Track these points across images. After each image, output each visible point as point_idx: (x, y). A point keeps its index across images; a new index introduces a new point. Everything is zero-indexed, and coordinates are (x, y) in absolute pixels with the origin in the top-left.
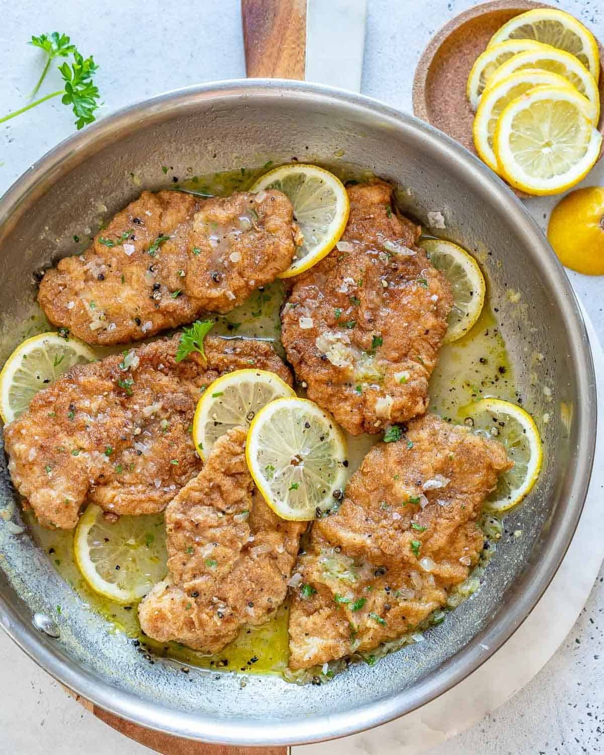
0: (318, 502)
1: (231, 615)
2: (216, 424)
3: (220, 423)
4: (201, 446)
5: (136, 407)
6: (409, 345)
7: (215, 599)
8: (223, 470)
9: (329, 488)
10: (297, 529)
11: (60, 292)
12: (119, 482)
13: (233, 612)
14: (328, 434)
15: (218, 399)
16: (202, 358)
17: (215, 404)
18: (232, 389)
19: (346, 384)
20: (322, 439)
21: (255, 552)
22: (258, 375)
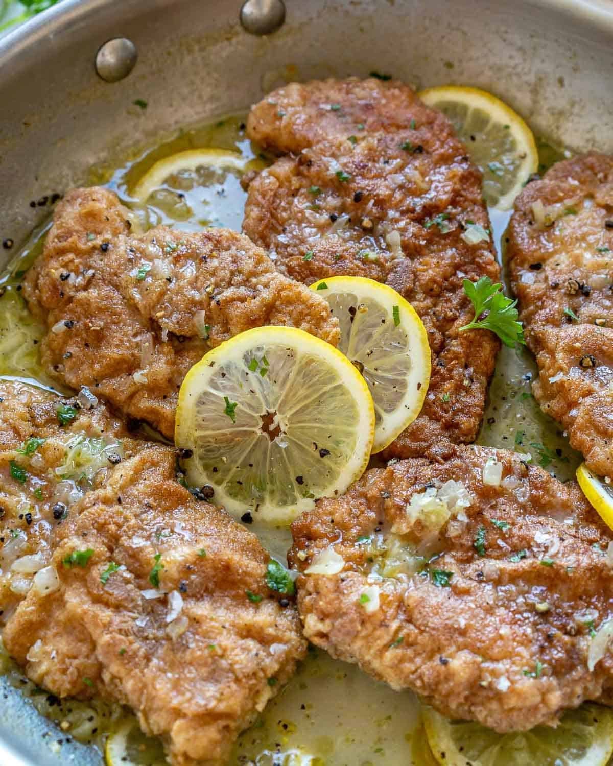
0: (201, 458)
1: (62, 294)
2: (352, 311)
3: (352, 319)
4: (323, 287)
5: (402, 224)
6: (426, 626)
7: (91, 272)
8: (278, 303)
9: (218, 483)
10: (165, 408)
11: (596, 174)
12: (297, 190)
13: (66, 297)
14: (306, 495)
15: (390, 317)
16: (462, 326)
17: (385, 313)
18: (402, 341)
19: (380, 523)
20: (300, 480)
21: (146, 339)
22: (419, 385)
